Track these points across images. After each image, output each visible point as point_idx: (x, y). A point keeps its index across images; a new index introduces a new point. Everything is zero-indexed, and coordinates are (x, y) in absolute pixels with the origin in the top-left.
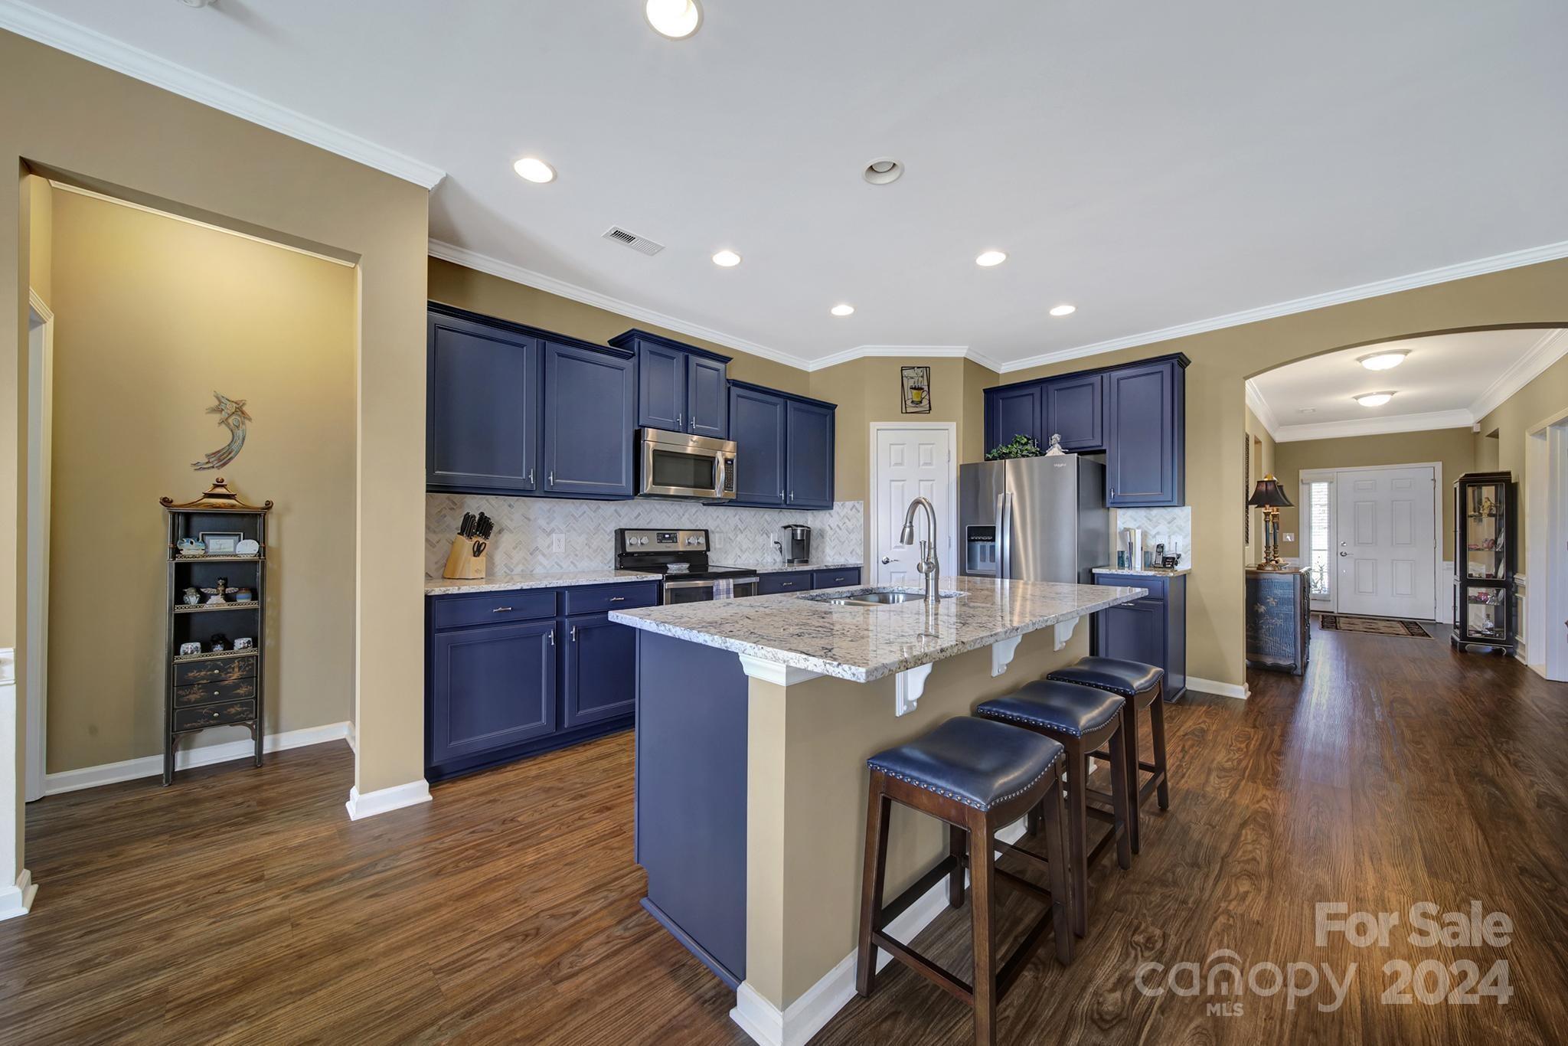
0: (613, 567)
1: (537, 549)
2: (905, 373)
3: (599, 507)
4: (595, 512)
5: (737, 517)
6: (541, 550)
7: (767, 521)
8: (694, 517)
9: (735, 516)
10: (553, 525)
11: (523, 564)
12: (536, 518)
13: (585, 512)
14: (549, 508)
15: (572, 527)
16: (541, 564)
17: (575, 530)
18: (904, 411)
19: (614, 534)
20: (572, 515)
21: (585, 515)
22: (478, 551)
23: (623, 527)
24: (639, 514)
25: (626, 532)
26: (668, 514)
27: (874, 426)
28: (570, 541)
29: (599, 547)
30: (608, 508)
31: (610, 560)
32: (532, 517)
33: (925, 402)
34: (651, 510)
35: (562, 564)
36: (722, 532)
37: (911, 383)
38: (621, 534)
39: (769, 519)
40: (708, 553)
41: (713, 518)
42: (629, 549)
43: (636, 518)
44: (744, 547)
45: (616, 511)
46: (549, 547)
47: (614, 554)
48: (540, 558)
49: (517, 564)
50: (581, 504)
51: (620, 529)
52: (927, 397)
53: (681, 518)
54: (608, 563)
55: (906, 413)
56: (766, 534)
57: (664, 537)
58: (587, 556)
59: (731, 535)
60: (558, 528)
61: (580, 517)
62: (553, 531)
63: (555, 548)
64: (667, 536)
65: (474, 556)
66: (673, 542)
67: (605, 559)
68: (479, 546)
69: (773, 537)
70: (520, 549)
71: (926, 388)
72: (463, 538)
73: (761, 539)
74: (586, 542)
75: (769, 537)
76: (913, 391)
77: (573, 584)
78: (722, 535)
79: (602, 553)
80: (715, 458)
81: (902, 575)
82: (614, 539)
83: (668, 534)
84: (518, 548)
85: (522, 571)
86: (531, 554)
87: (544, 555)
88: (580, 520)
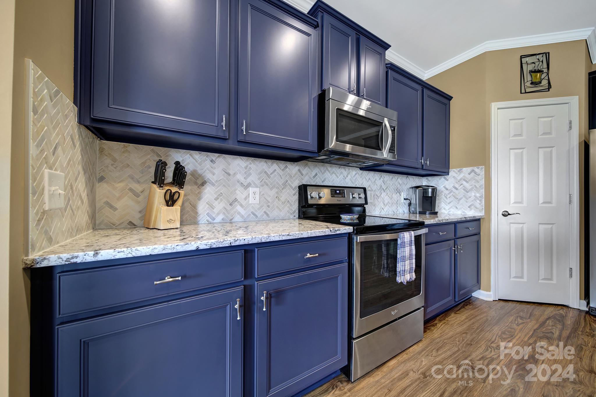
0: (297, 216)
1: (236, 200)
2: (524, 60)
3: (286, 167)
4: (283, 170)
5: (382, 179)
6: (239, 202)
7: (399, 184)
8: (354, 178)
9: (380, 179)
10: (249, 180)
11: (224, 213)
12: (235, 173)
13: (275, 170)
14: (246, 165)
15: (265, 182)
16: (239, 213)
17: (267, 185)
18: (523, 91)
19: (298, 189)
20: (265, 172)
21: (276, 173)
22: (171, 201)
23: (305, 183)
24: (316, 175)
25: (308, 187)
26: (337, 176)
27: (494, 106)
28: (263, 194)
29: (286, 199)
30: (293, 168)
31: (295, 211)
32: (232, 172)
33: (545, 82)
34: (325, 171)
35: (257, 214)
36: (372, 190)
37: (531, 67)
38: (303, 189)
39: (401, 182)
40: (365, 206)
41: (366, 180)
42: (310, 202)
43: (314, 177)
44: (386, 202)
45: (299, 170)
46: (245, 199)
47: (298, 205)
48: (239, 208)
49: (218, 214)
50: (272, 163)
51: (304, 185)
52: (547, 78)
53: (346, 178)
54: (293, 213)
55: (526, 93)
56: (399, 193)
57: (336, 193)
58: (277, 207)
59: (378, 193)
60: (254, 183)
61: (271, 174)
62: (249, 185)
63: (251, 200)
64: (338, 192)
65: (168, 205)
66: (342, 197)
67: (291, 210)
68: (172, 196)
69: (404, 195)
70: (221, 200)
71: (545, 70)
72: (155, 186)
73: (395, 196)
74: (276, 195)
75: (401, 195)
76: (532, 74)
77: (263, 241)
78: (372, 192)
79: (288, 205)
80: (382, 123)
81: (521, 225)
82: (297, 194)
83: (338, 190)
84: (219, 200)
85: (223, 219)
86: (230, 205)
87: (241, 206)
88: (272, 176)
